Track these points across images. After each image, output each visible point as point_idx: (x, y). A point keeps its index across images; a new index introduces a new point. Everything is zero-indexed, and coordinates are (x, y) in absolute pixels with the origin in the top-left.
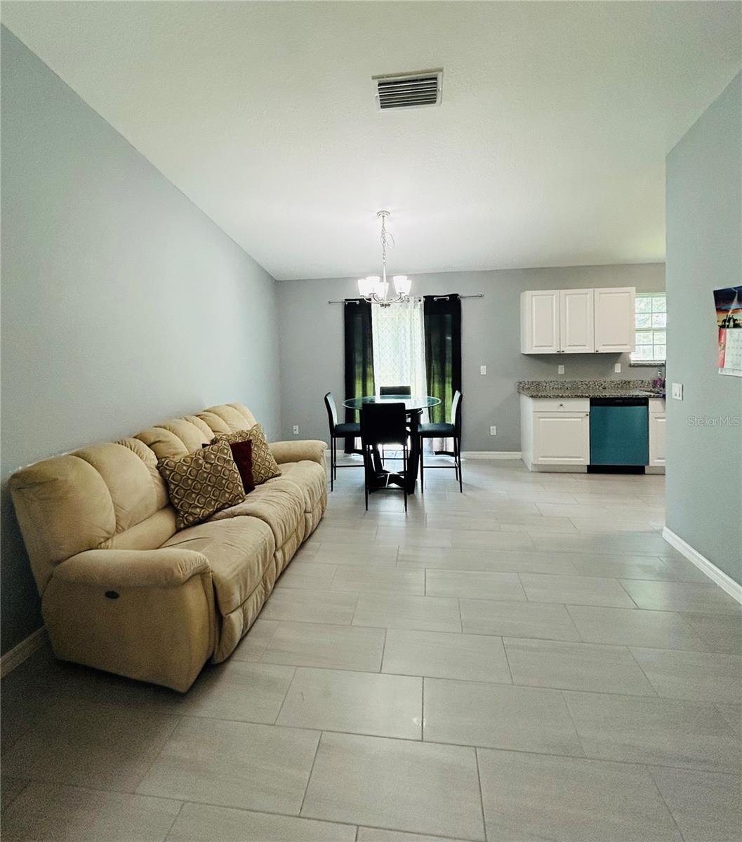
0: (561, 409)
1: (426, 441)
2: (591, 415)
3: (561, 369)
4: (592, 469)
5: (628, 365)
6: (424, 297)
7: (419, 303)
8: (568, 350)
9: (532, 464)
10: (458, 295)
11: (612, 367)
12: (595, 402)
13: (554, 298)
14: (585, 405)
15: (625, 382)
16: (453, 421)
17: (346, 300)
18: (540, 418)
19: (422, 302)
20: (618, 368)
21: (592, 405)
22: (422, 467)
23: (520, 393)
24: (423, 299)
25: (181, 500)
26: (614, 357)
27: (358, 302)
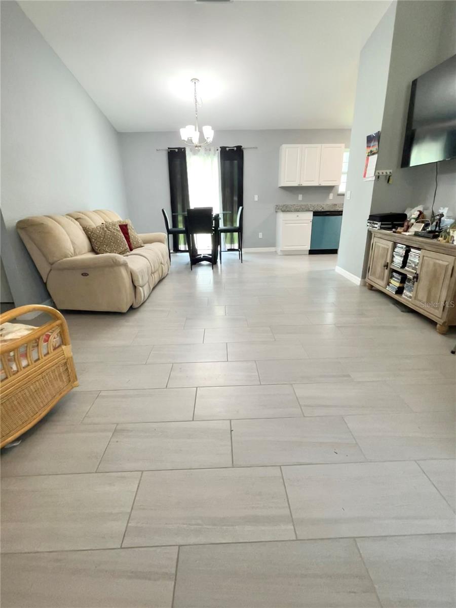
0: (298, 218)
1: (223, 235)
2: (313, 222)
3: (300, 197)
4: (312, 252)
5: (337, 194)
6: (220, 147)
7: (217, 152)
8: (305, 184)
9: (281, 251)
10: (241, 146)
11: (329, 195)
12: (316, 214)
13: (299, 150)
14: (310, 215)
15: (334, 205)
16: (238, 225)
17: (169, 148)
18: (286, 224)
19: (219, 151)
20: (331, 196)
21: (314, 215)
22: (221, 251)
23: (276, 212)
24: (220, 149)
25: (99, 247)
26: (330, 189)
27: (177, 150)
